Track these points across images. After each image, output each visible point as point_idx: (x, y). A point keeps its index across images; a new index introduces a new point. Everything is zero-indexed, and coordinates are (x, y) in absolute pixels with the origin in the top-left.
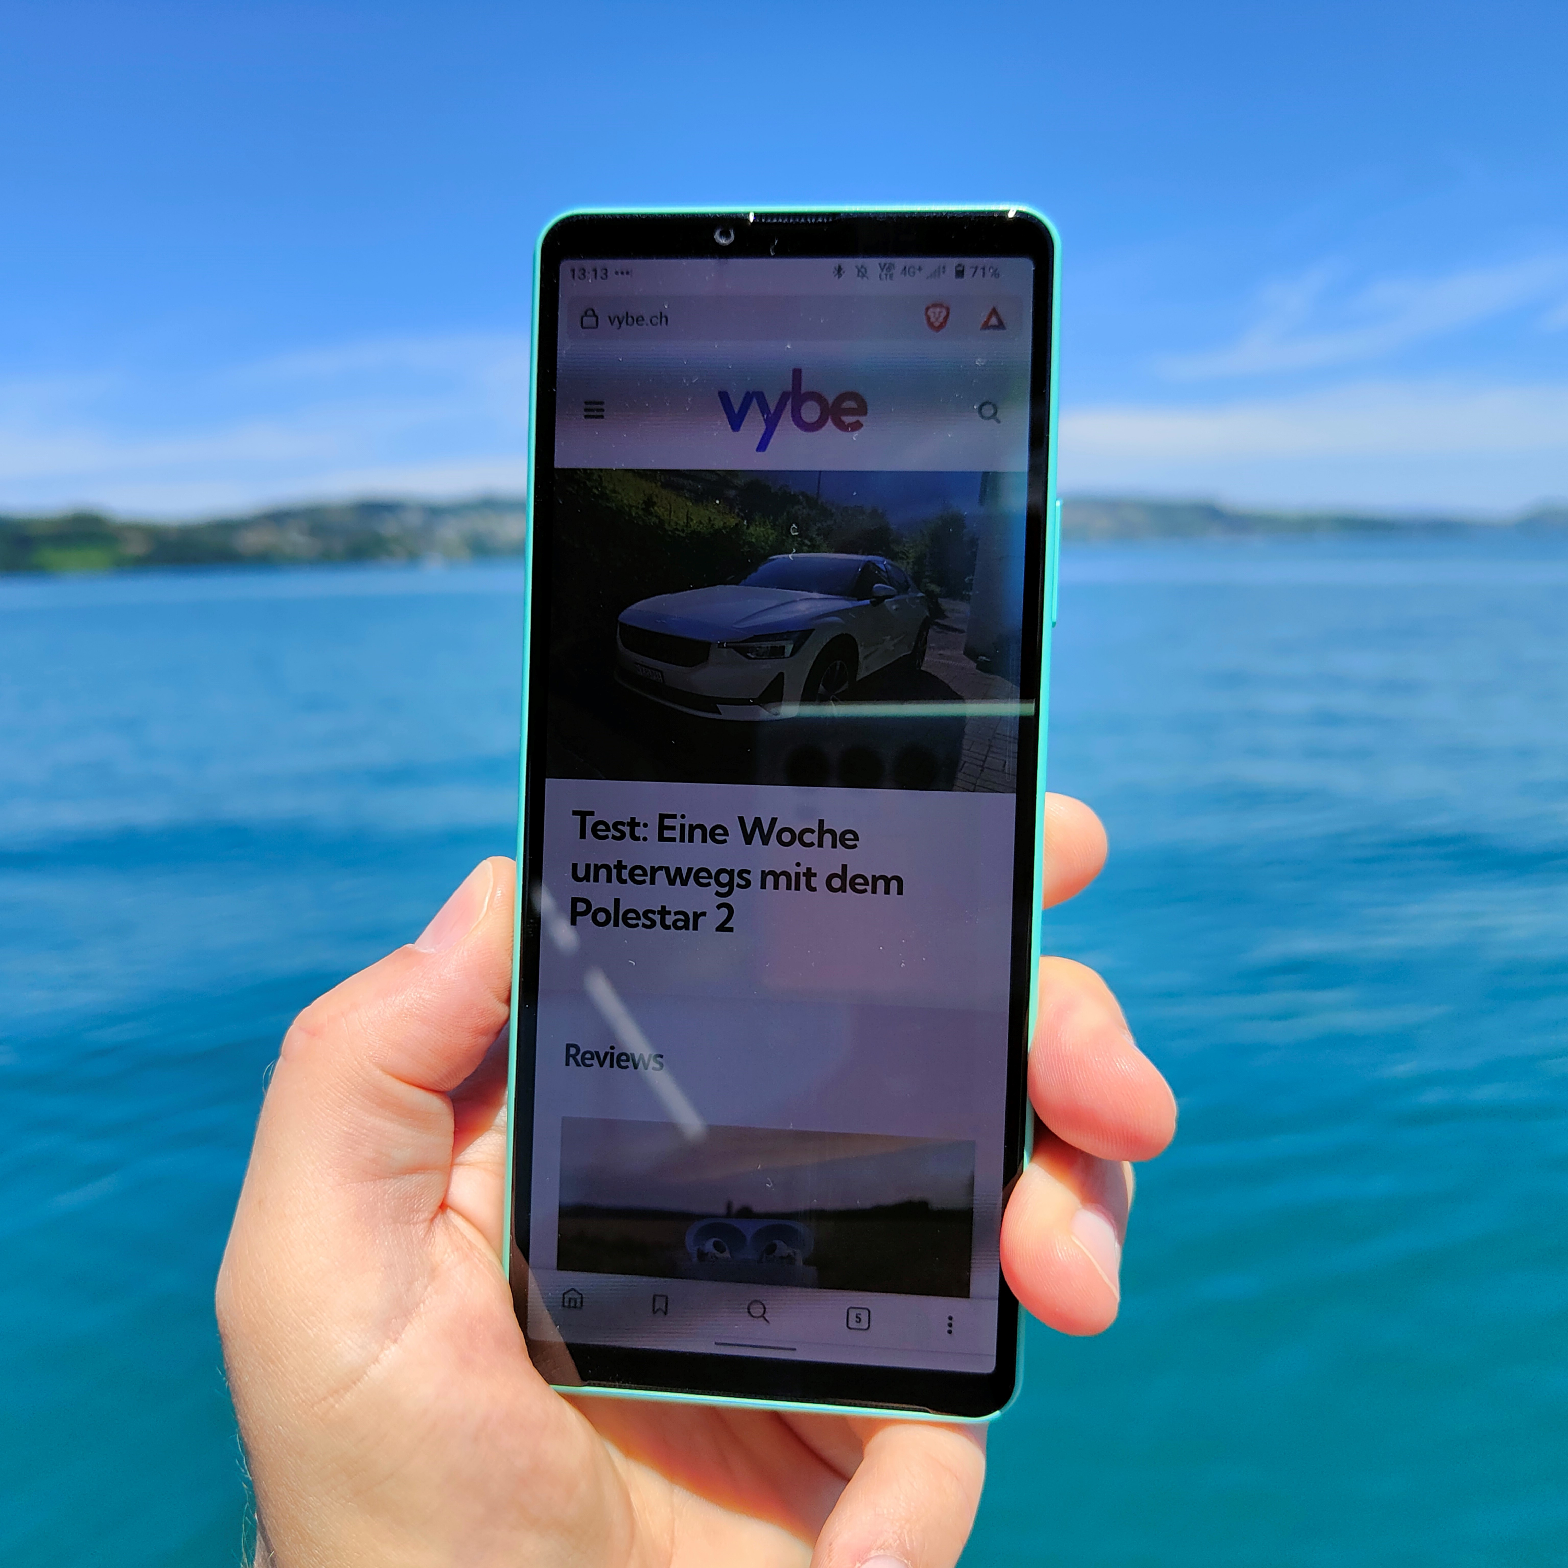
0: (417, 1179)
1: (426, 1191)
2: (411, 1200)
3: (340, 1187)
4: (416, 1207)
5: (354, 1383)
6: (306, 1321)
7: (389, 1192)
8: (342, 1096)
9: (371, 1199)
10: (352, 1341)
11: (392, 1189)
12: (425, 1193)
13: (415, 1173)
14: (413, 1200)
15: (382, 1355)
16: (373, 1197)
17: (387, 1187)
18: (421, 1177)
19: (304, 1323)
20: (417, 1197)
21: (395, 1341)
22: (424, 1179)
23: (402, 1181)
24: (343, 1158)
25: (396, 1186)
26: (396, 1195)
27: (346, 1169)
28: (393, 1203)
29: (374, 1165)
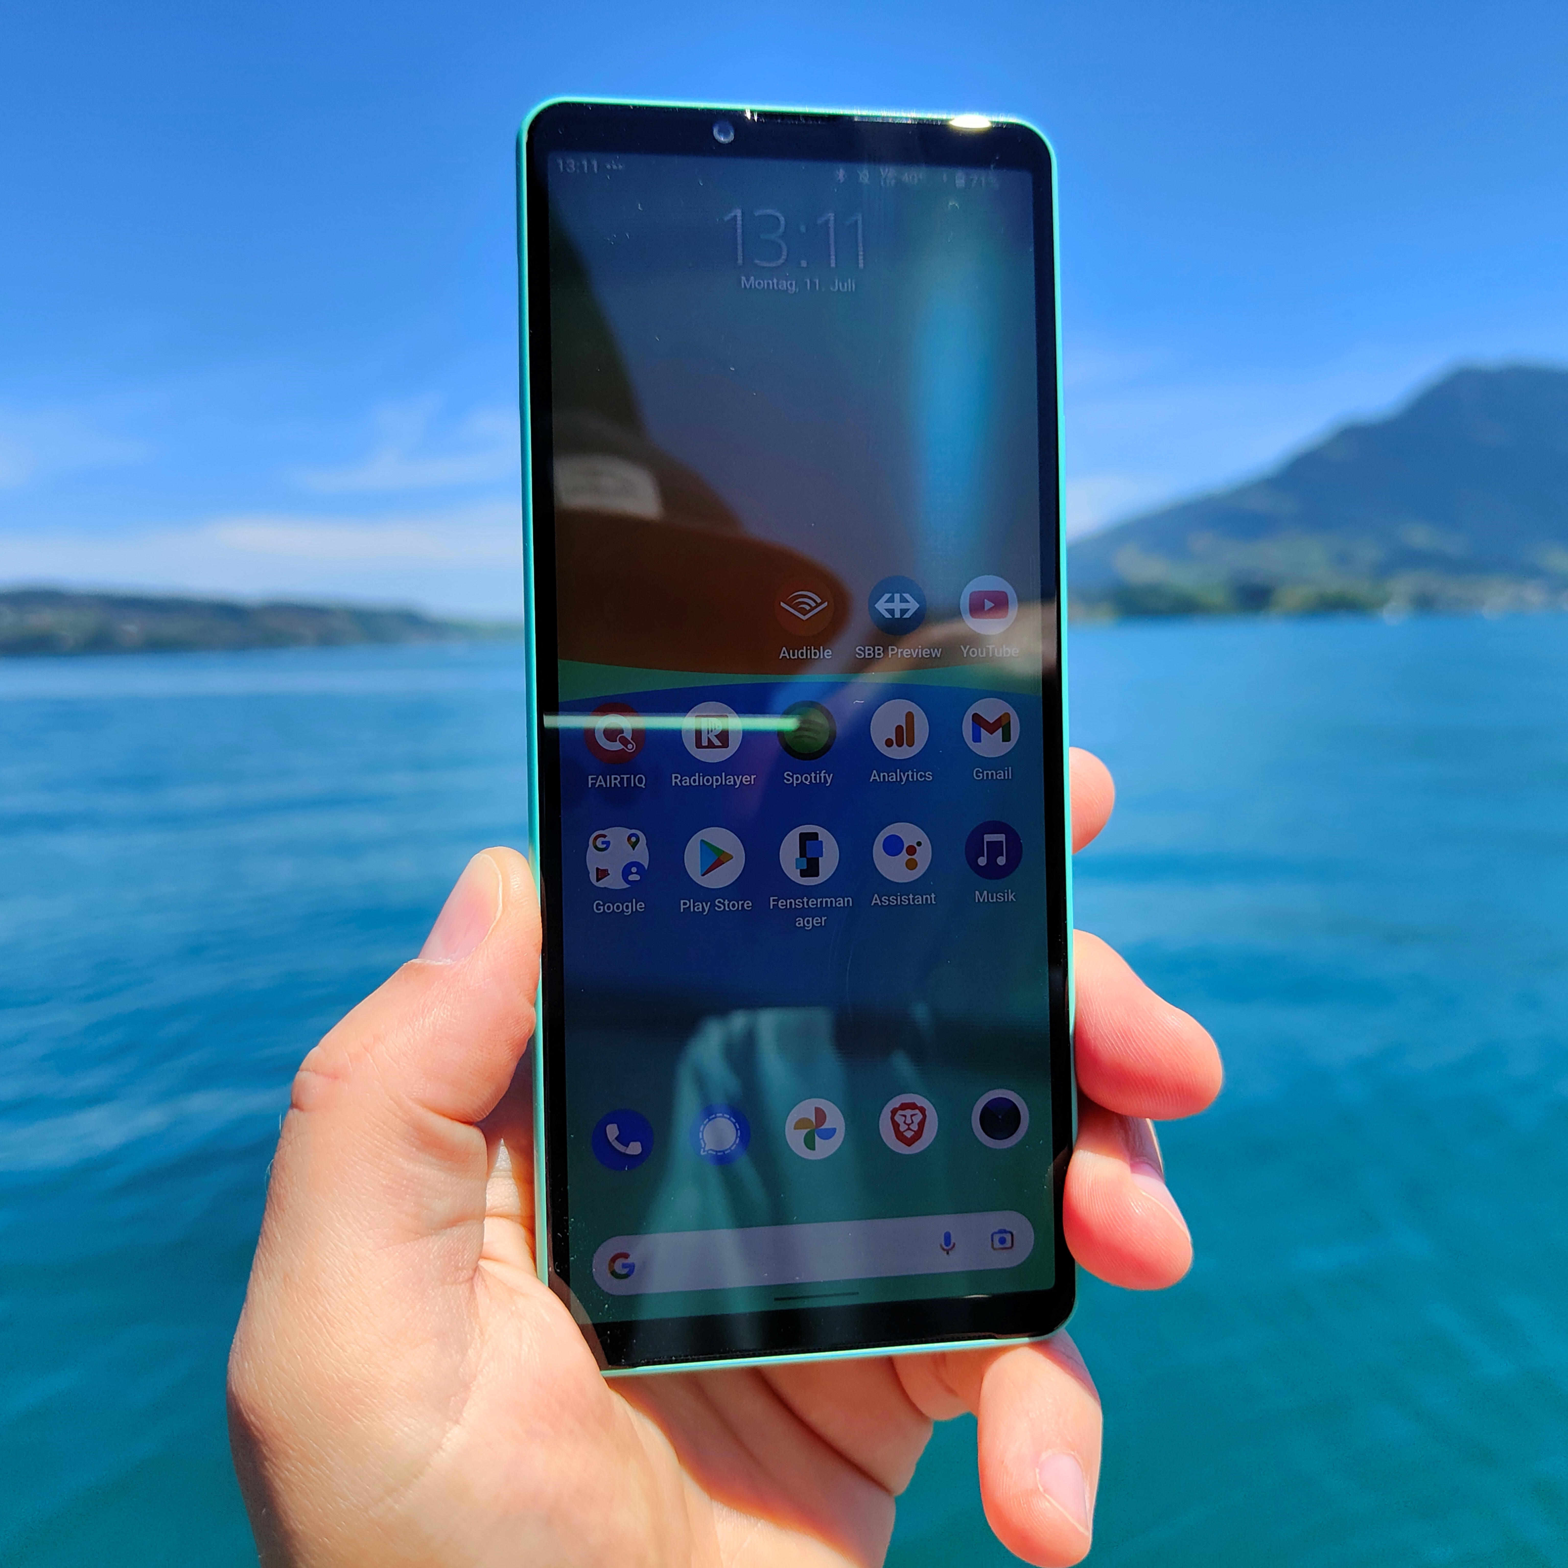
0: (459, 1233)
1: (468, 1245)
2: (455, 1257)
3: (382, 1250)
4: (460, 1264)
5: (416, 1477)
6: (354, 1412)
7: (433, 1251)
8: (378, 1144)
9: (416, 1261)
10: (410, 1429)
11: (436, 1247)
12: (467, 1247)
13: (455, 1226)
14: (457, 1257)
15: (445, 1440)
16: (418, 1258)
17: (430, 1245)
18: (462, 1229)
19: (352, 1414)
20: (460, 1254)
21: (457, 1422)
22: (464, 1232)
23: (445, 1237)
24: (383, 1216)
25: (439, 1243)
26: (441, 1254)
27: (388, 1229)
28: (439, 1263)
29: (416, 1221)
